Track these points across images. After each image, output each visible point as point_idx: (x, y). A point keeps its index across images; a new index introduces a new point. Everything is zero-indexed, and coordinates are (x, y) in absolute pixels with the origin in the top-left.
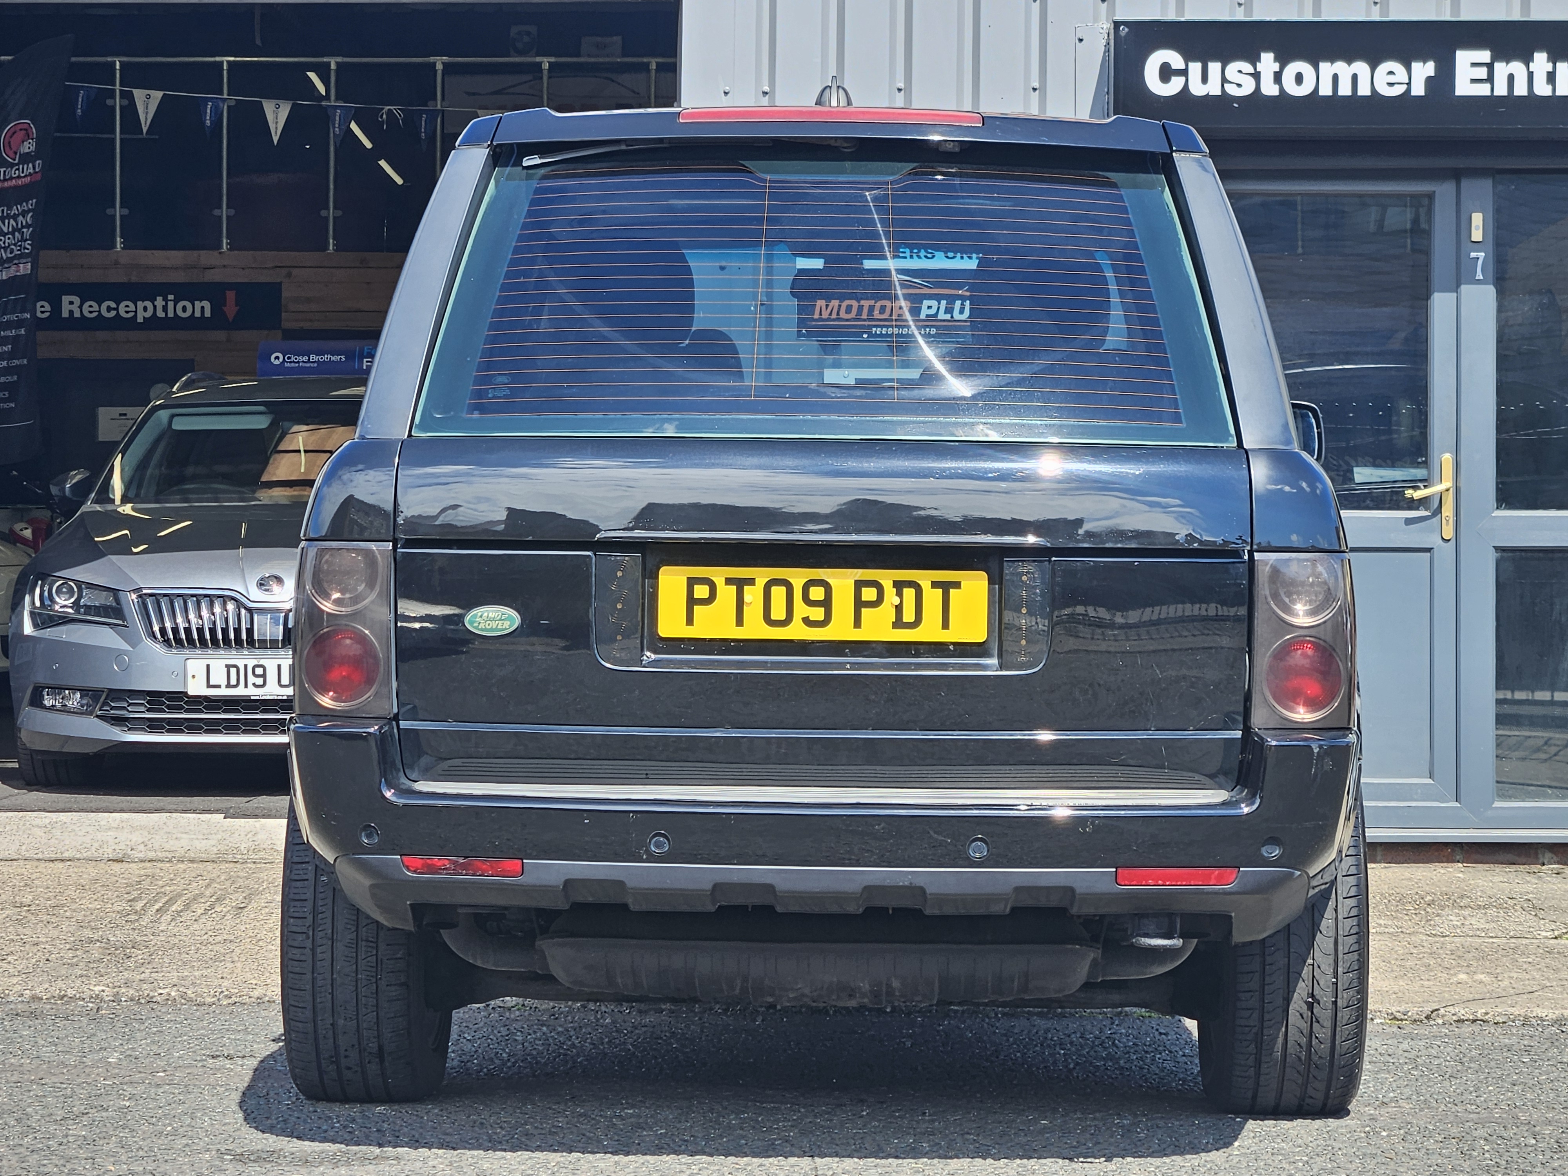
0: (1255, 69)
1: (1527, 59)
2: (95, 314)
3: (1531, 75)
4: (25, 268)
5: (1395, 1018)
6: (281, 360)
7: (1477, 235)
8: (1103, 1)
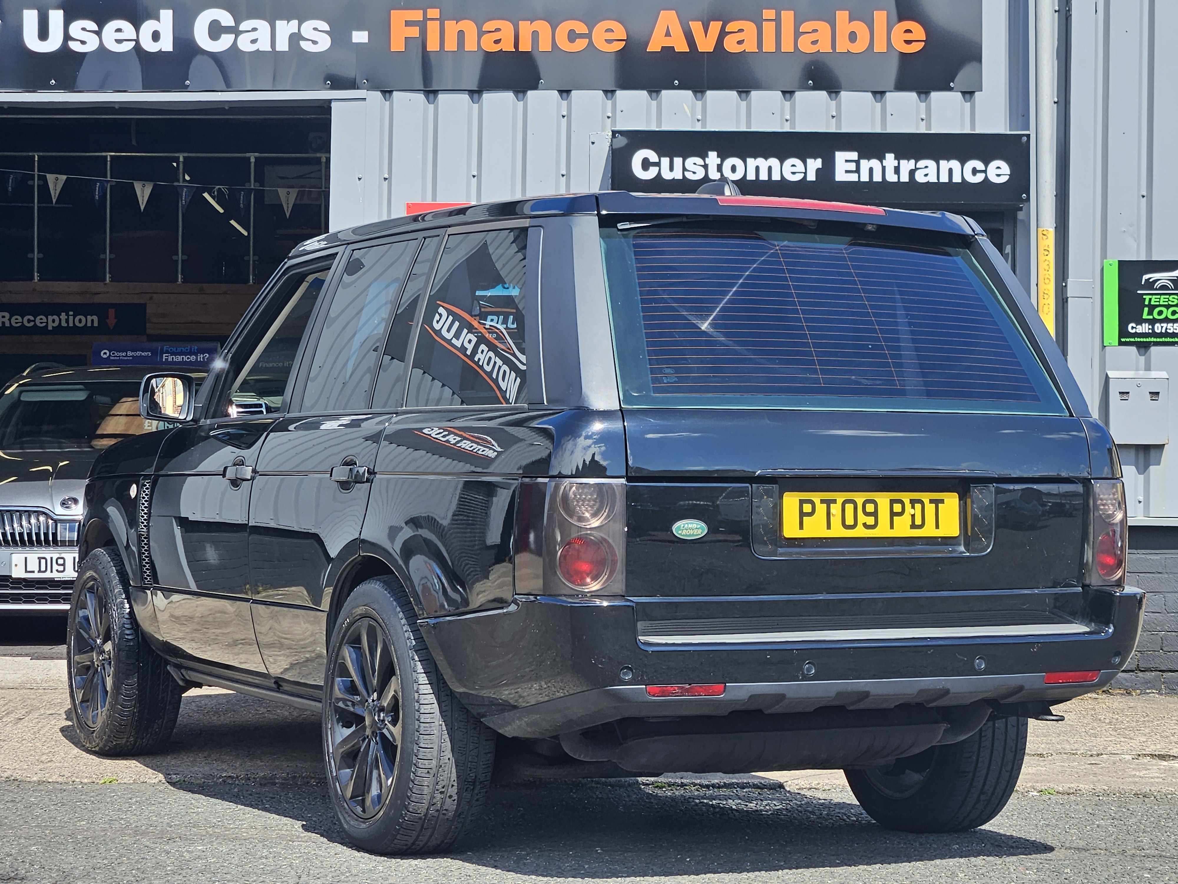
0: (705, 162)
1: (881, 158)
3: (884, 168)
6: (108, 354)
8: (608, 117)
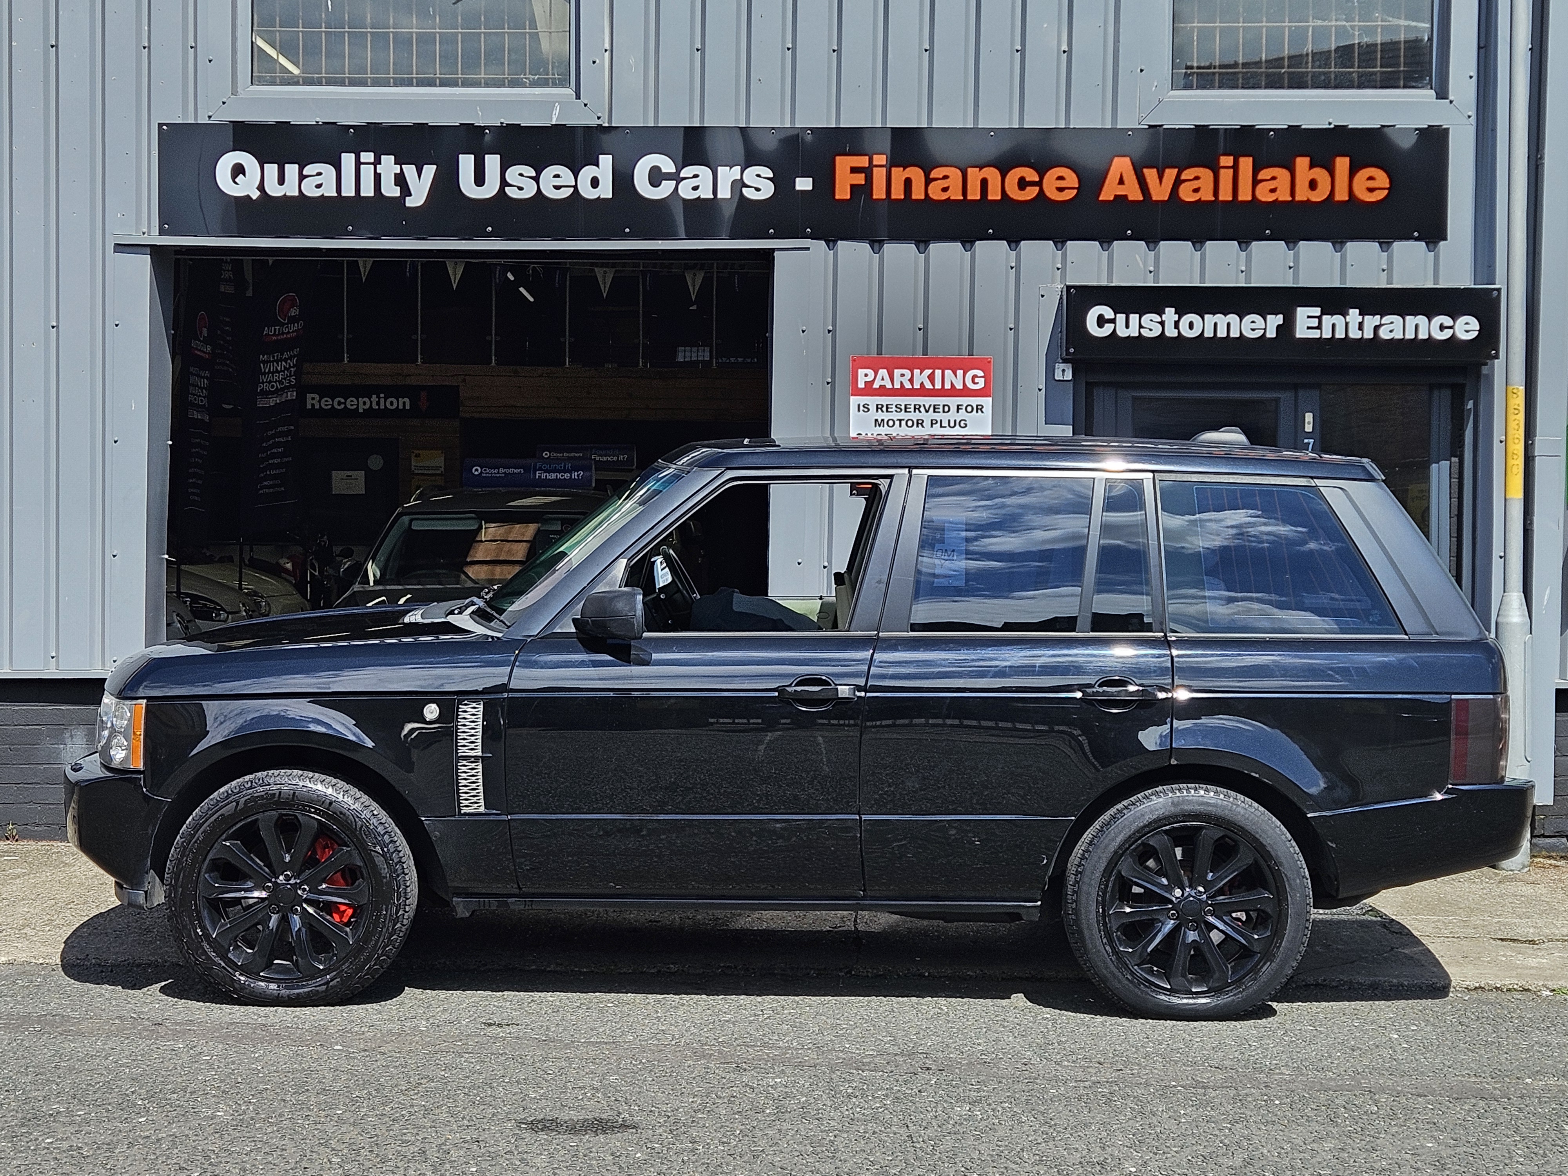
0: (1161, 319)
2: (329, 407)
3: (1347, 324)
6: (479, 471)
7: (1309, 428)
8: (1058, 269)
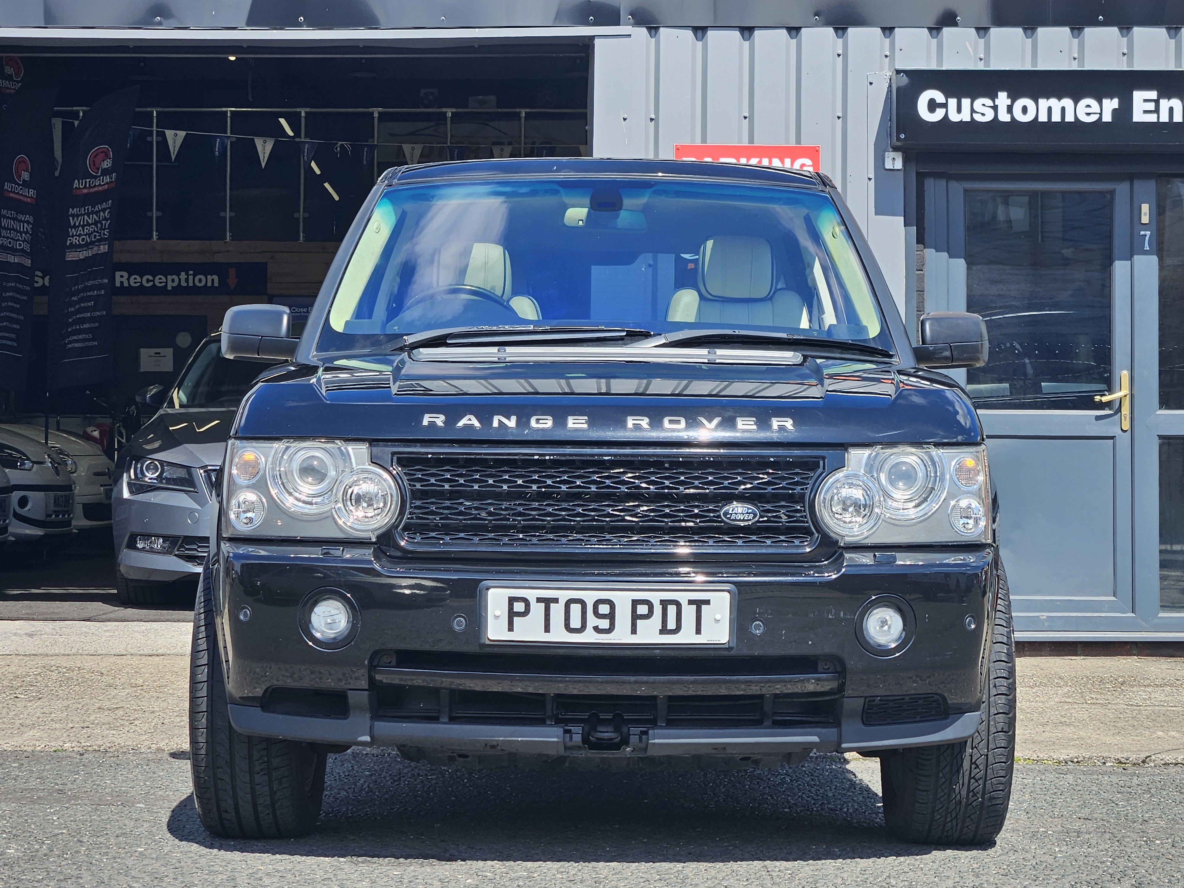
0: (994, 103)
2: (138, 284)
4: (104, 248)
5: (1120, 762)
7: (1145, 219)
8: (886, 56)
